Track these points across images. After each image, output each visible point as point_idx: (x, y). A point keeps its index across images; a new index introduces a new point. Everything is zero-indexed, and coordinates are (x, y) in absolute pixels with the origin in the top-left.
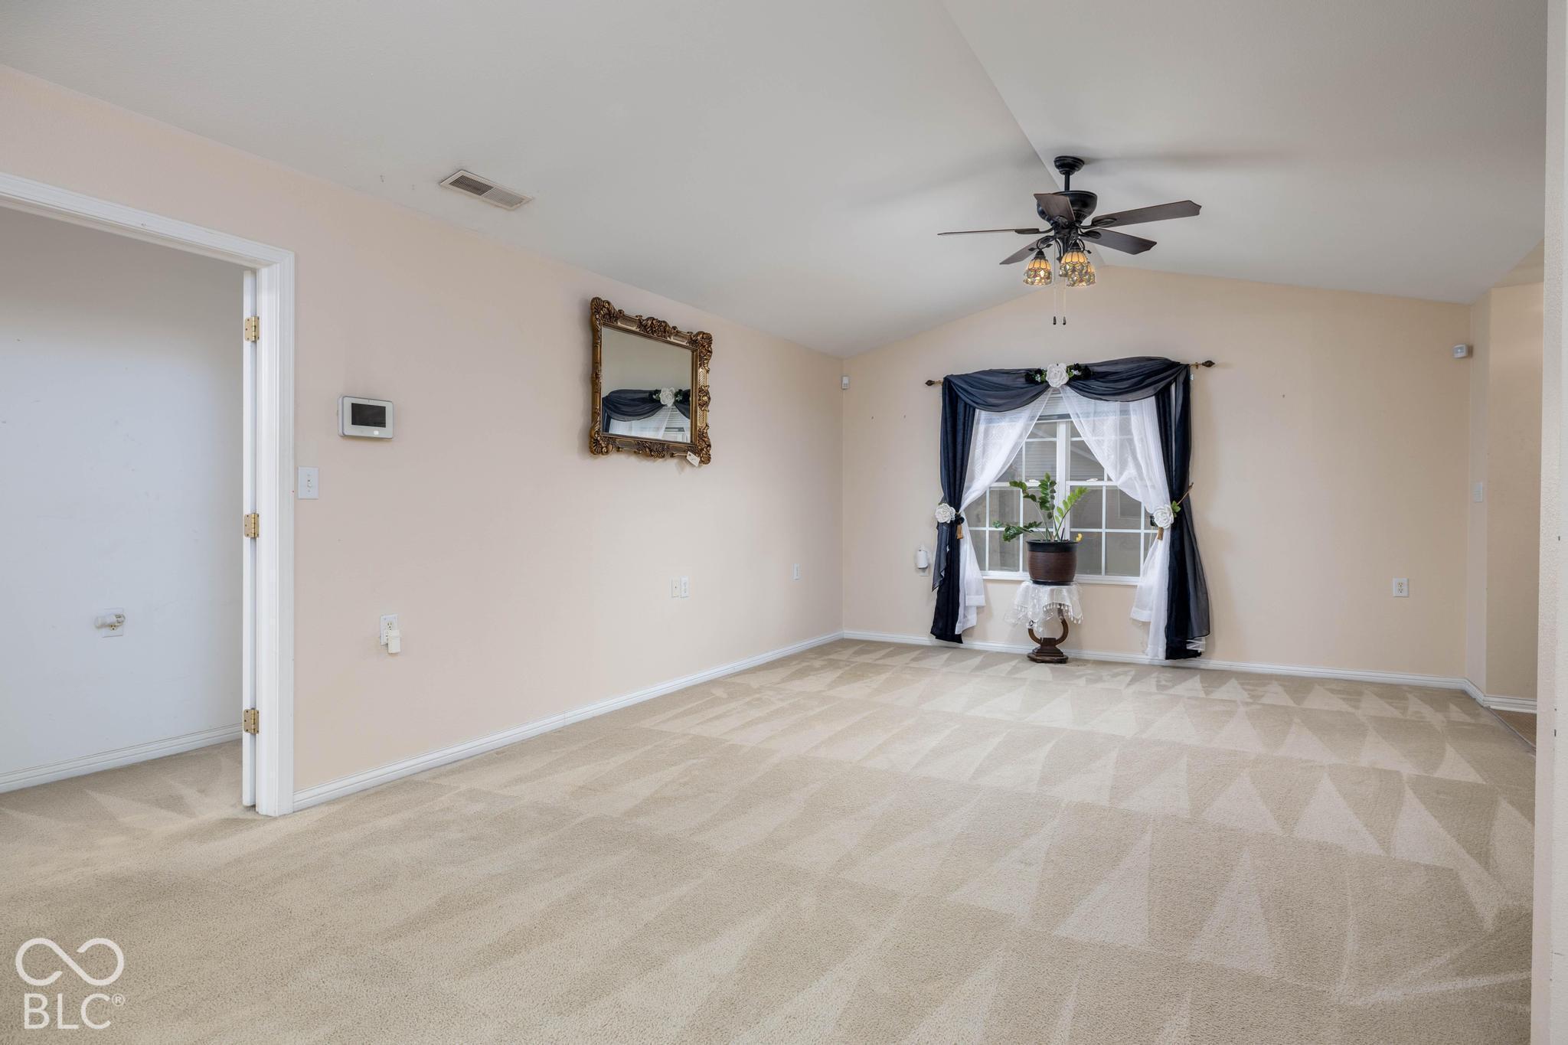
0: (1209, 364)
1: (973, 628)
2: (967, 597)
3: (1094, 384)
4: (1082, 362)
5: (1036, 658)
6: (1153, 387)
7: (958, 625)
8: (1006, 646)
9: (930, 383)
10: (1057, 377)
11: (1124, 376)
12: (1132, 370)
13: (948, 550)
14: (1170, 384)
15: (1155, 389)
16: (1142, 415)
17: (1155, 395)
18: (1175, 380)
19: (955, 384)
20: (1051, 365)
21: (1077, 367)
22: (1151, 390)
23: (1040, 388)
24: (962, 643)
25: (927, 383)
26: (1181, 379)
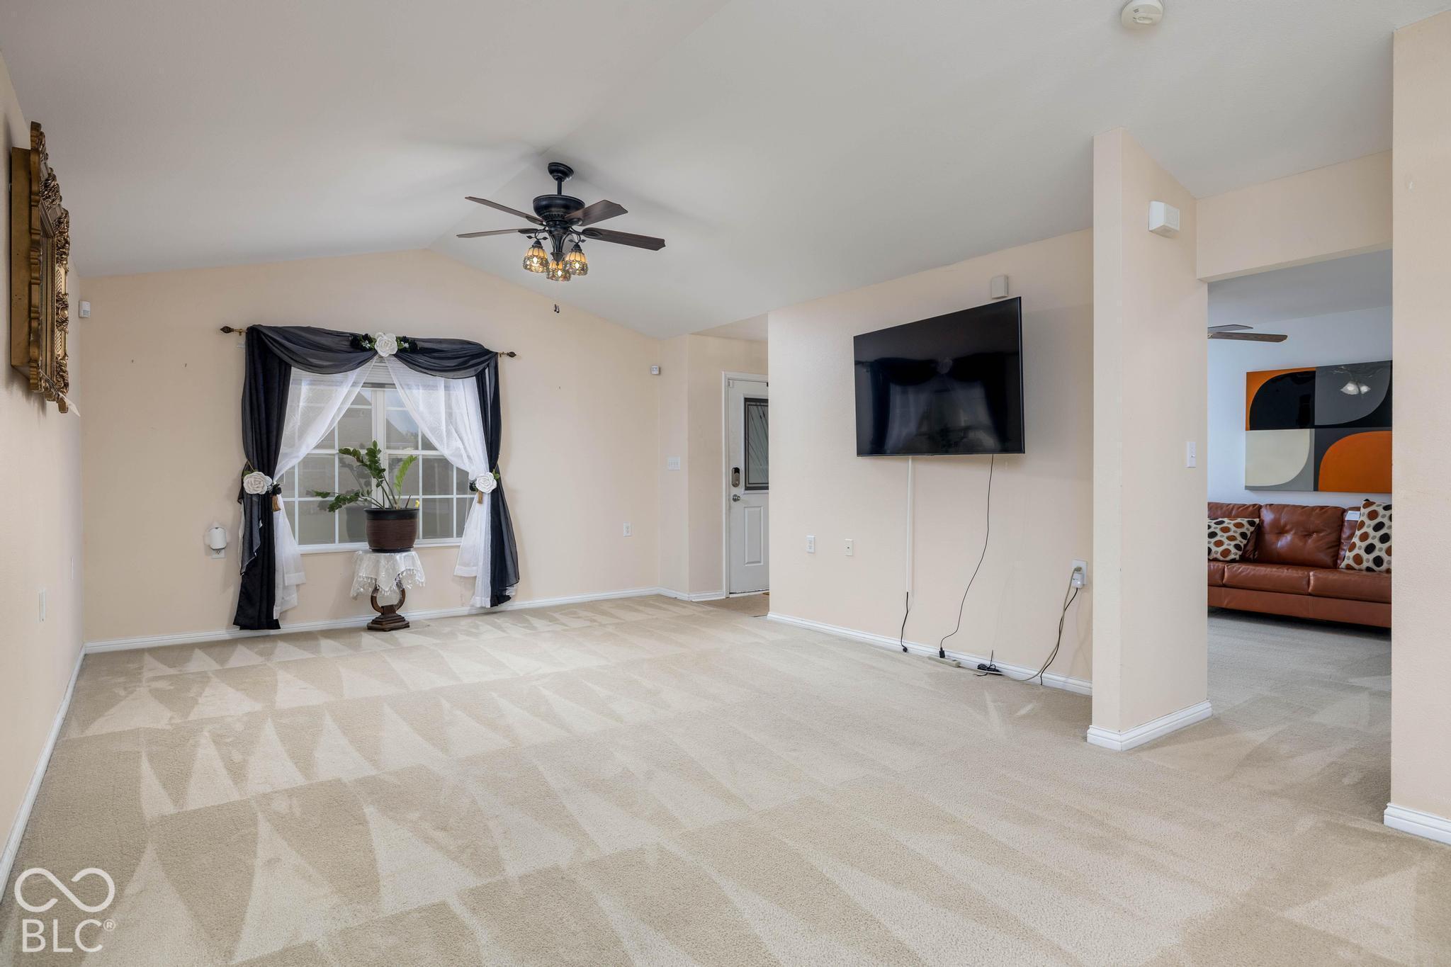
0: (512, 355)
1: (294, 608)
2: (286, 575)
3: (421, 359)
4: (411, 335)
5: (375, 626)
6: (473, 369)
7: (275, 608)
8: (328, 622)
9: (227, 330)
10: (386, 346)
11: (449, 355)
12: (453, 351)
13: (261, 525)
14: (484, 369)
15: (475, 370)
16: (464, 392)
17: (475, 375)
18: (488, 365)
19: (264, 334)
20: (381, 333)
21: (405, 339)
22: (472, 371)
23: (366, 355)
24: (279, 628)
25: (222, 329)
26: (492, 364)
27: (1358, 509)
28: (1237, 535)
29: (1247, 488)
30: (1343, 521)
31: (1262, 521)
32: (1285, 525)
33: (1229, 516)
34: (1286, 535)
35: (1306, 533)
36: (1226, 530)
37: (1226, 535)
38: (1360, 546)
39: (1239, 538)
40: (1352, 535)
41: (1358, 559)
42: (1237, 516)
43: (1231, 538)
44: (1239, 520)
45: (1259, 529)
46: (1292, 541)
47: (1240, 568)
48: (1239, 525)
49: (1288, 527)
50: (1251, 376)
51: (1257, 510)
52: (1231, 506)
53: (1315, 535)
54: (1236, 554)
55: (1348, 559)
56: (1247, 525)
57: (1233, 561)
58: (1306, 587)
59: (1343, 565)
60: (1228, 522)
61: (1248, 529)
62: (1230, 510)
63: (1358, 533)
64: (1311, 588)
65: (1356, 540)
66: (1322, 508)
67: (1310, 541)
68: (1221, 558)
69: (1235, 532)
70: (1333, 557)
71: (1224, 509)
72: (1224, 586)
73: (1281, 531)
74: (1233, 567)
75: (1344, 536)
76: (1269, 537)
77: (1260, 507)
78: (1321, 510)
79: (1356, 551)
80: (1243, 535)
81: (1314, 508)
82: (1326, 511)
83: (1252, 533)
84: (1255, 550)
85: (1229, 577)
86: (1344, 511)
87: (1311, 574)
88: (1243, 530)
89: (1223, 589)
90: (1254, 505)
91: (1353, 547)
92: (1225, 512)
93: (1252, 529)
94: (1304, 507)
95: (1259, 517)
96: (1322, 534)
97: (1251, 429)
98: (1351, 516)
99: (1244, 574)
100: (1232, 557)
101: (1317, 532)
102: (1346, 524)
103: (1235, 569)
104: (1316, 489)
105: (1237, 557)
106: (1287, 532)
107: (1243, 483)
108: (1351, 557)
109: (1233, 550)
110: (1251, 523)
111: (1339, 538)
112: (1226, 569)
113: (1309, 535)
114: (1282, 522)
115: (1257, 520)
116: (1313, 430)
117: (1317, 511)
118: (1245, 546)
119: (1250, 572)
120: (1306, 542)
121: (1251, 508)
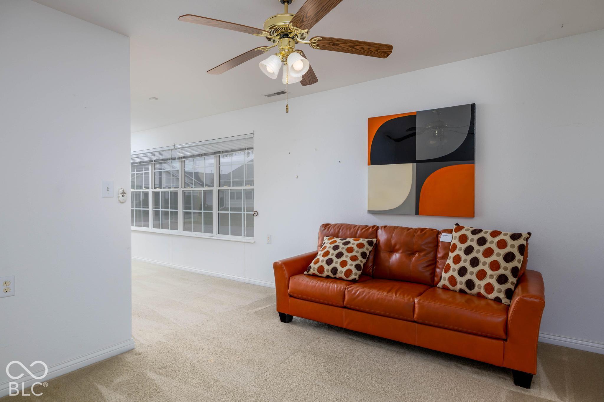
27: (450, 231)
28: (359, 255)
29: (370, 212)
30: (438, 241)
31: (378, 240)
32: (395, 245)
33: (355, 236)
34: (395, 253)
35: (409, 252)
36: (350, 250)
37: (350, 255)
38: (455, 267)
39: (360, 258)
40: (446, 256)
41: (452, 280)
42: (361, 236)
43: (354, 258)
44: (361, 241)
45: (376, 247)
46: (401, 258)
47: (357, 291)
48: (360, 246)
49: (397, 247)
50: (371, 121)
51: (376, 229)
52: (357, 227)
53: (417, 255)
54: (356, 274)
55: (445, 280)
56: (366, 245)
57: (354, 281)
58: (412, 314)
59: (440, 285)
60: (353, 243)
61: (368, 249)
62: (356, 231)
63: (452, 255)
64: (415, 316)
65: (450, 261)
66: (422, 230)
67: (413, 259)
68: (345, 278)
69: (357, 252)
70: (431, 274)
71: (352, 230)
72: (345, 307)
73: (392, 250)
74: (352, 290)
75: (440, 255)
76: (383, 255)
77: (378, 228)
78: (421, 232)
79: (450, 273)
80: (363, 255)
81: (416, 230)
82: (425, 233)
83: (370, 252)
84: (373, 265)
85: (348, 300)
86: (438, 233)
87: (416, 301)
88: (364, 250)
89: (344, 310)
90: (373, 227)
91: (447, 269)
92: (352, 233)
93: (370, 248)
94: (409, 229)
95: (376, 237)
96: (422, 254)
97: (371, 164)
98: (444, 238)
99: (360, 297)
100: (353, 277)
101: (419, 251)
102: (440, 244)
103: (353, 292)
104: (417, 213)
105: (357, 277)
106: (397, 251)
107: (366, 208)
108: (447, 278)
109: (354, 271)
110: (370, 243)
111: (435, 257)
112: (346, 292)
113: (413, 254)
114: (393, 242)
115: (374, 240)
116: (415, 164)
117: (419, 232)
118: (365, 265)
119: (365, 296)
120: (411, 259)
121: (371, 230)
